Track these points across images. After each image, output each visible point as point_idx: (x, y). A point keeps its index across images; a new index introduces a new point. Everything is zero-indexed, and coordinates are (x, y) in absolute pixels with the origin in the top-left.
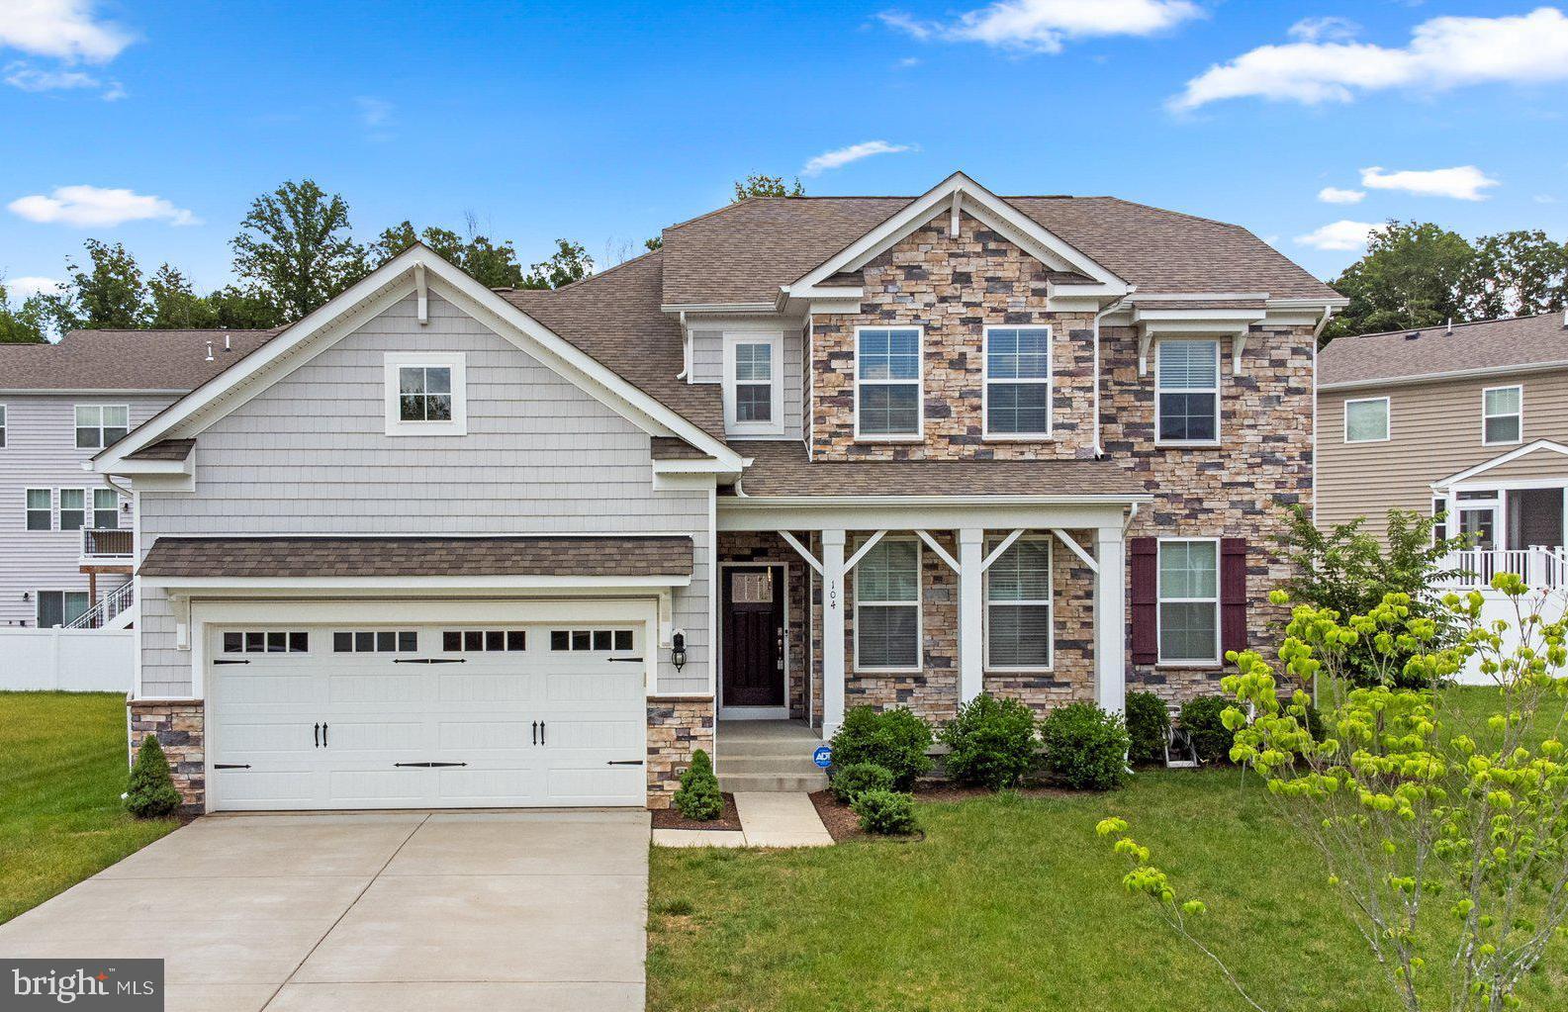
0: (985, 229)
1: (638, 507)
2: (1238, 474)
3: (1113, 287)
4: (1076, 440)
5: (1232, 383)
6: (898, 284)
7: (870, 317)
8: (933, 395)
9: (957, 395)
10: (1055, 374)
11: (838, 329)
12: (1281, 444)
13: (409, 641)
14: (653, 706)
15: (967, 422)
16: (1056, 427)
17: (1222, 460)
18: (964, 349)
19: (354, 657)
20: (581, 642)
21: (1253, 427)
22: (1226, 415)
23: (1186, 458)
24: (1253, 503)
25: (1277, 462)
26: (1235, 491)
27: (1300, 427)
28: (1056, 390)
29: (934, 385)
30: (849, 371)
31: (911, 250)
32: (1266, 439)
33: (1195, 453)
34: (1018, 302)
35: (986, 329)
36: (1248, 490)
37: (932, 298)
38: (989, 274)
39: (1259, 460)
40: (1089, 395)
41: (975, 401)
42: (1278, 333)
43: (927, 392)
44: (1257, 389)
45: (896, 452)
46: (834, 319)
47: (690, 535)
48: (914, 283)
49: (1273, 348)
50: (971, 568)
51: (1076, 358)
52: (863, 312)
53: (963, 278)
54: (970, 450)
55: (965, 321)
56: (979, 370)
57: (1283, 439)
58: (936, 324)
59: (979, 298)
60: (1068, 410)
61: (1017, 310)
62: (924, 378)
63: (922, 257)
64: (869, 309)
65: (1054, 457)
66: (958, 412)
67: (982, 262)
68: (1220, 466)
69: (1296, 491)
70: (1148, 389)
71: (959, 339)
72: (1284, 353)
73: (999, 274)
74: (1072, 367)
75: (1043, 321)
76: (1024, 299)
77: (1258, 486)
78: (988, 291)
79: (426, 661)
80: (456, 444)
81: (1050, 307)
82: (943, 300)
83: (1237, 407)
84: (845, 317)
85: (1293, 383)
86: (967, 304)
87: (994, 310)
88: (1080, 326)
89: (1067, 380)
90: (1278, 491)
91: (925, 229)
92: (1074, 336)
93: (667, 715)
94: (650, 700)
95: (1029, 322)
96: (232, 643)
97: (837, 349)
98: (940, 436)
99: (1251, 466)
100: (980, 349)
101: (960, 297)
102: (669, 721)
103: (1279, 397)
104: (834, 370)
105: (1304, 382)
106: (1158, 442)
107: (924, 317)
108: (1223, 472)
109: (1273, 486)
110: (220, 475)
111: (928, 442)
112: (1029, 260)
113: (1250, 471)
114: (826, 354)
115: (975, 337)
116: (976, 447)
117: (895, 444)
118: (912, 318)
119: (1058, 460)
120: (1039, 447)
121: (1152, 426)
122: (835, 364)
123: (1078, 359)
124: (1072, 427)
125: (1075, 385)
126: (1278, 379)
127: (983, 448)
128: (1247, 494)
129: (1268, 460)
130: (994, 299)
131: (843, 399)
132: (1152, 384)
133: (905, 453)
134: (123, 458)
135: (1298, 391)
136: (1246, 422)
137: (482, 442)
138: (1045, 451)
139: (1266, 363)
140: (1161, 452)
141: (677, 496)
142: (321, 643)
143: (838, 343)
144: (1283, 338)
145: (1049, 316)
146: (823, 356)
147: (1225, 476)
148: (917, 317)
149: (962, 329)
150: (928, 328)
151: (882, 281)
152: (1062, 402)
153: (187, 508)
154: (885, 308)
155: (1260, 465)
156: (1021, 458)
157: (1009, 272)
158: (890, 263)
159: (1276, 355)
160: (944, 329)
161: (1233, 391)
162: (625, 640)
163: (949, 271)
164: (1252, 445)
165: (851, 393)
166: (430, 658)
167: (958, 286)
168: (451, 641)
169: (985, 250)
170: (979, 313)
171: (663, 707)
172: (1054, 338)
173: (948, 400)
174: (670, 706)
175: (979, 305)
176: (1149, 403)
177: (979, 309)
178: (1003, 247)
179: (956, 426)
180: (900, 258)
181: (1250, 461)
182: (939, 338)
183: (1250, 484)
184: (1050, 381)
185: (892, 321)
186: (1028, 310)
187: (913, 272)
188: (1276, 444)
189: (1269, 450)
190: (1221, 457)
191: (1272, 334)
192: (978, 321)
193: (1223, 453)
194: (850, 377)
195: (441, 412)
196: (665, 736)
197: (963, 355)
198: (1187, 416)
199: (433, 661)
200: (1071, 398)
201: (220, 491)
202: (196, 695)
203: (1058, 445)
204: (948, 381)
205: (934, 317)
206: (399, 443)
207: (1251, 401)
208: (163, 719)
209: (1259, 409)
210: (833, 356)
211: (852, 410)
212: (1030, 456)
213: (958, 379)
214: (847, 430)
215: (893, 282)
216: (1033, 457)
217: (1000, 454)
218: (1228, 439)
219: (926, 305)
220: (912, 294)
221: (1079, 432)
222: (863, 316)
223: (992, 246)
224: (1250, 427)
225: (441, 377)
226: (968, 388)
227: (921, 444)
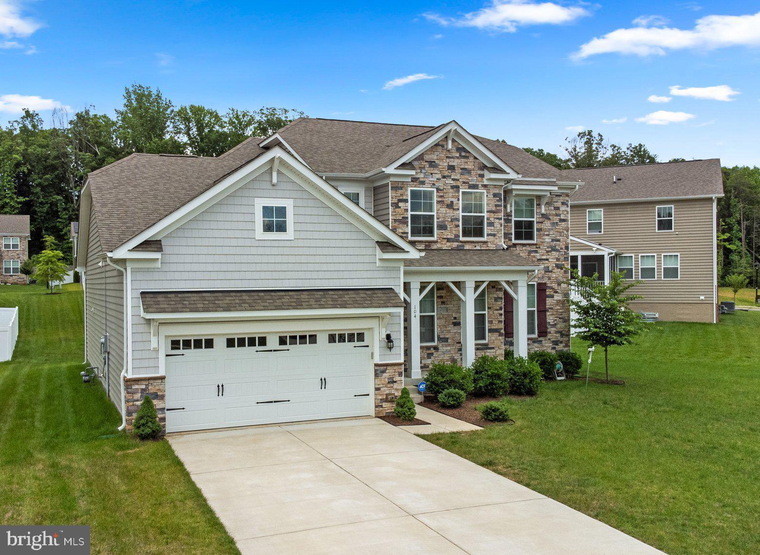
0: (460, 146)
1: (369, 274)
2: (543, 255)
3: (512, 175)
4: (496, 241)
5: (540, 216)
6: (426, 169)
7: (415, 184)
8: (440, 219)
9: (450, 220)
10: (487, 212)
11: (401, 188)
12: (558, 243)
13: (263, 341)
14: (377, 368)
15: (454, 232)
16: (488, 235)
17: (537, 249)
18: (453, 200)
19: (236, 350)
20: (342, 339)
21: (548, 235)
22: (539, 230)
23: (524, 248)
24: (548, 267)
25: (557, 250)
26: (542, 263)
27: (565, 236)
28: (488, 219)
29: (441, 215)
30: (406, 208)
31: (431, 154)
32: (553, 240)
33: (527, 246)
34: (473, 180)
35: (461, 191)
36: (546, 262)
37: (439, 176)
38: (462, 167)
39: (550, 249)
40: (500, 221)
41: (457, 223)
42: (557, 196)
43: (438, 218)
44: (549, 219)
45: (426, 245)
46: (400, 183)
47: (393, 287)
48: (432, 169)
49: (555, 202)
50: (469, 298)
51: (496, 205)
52: (412, 181)
53: (452, 168)
54: (455, 245)
55: (453, 187)
56: (458, 209)
57: (559, 241)
58: (442, 188)
59: (458, 177)
60: (493, 228)
61: (473, 183)
62: (437, 212)
63: (435, 157)
64: (414, 180)
65: (488, 248)
66: (451, 228)
67: (459, 161)
68: (536, 252)
69: (563, 263)
70: (510, 218)
71: (451, 195)
72: (559, 204)
73: (466, 167)
74: (494, 209)
75: (483, 188)
76: (475, 178)
77: (550, 260)
78: (462, 174)
79: (271, 351)
80: (288, 244)
81: (486, 183)
82: (444, 177)
83: (542, 227)
84: (404, 183)
85: (562, 217)
86: (454, 180)
87: (464, 183)
88: (497, 191)
89: (492, 215)
90: (557, 262)
91: (437, 145)
92: (495, 195)
93: (384, 372)
94: (376, 365)
95: (477, 189)
96: (175, 344)
97: (401, 198)
98: (445, 239)
99: (547, 252)
100: (459, 200)
101: (451, 176)
102: (384, 375)
103: (557, 223)
104: (400, 207)
105: (566, 216)
106: (514, 241)
107: (437, 184)
108: (537, 254)
109: (555, 260)
110: (174, 259)
111: (439, 241)
112: (478, 161)
113: (547, 254)
114: (396, 200)
115: (457, 194)
116: (458, 243)
117: (426, 242)
118: (431, 185)
119: (489, 250)
120: (482, 244)
121: (511, 234)
122: (400, 204)
123: (496, 206)
124: (494, 235)
125: (495, 217)
126: (557, 215)
127: (460, 244)
128: (546, 264)
129: (554, 249)
130: (463, 178)
131: (404, 221)
132: (511, 216)
133: (429, 246)
134: (129, 250)
135: (564, 220)
136: (545, 233)
137: (300, 243)
138: (484, 246)
139: (553, 208)
140: (515, 245)
141: (386, 269)
142: (220, 344)
143: (402, 195)
144: (558, 198)
145: (485, 186)
146: (395, 201)
147: (538, 256)
148: (434, 184)
149: (452, 190)
150: (438, 190)
151: (420, 167)
152: (491, 224)
153: (156, 276)
154: (421, 180)
155: (550, 251)
156: (475, 248)
157: (470, 166)
158: (423, 159)
159: (556, 205)
160: (445, 190)
161: (541, 220)
162: (361, 337)
163: (446, 164)
164: (548, 243)
165: (407, 218)
166: (273, 349)
167: (450, 171)
168: (282, 341)
169: (460, 155)
170: (459, 184)
171: (382, 368)
172: (487, 196)
173: (446, 222)
174: (385, 368)
175: (458, 180)
176: (510, 224)
177: (458, 182)
178: (468, 155)
179: (450, 234)
180: (427, 157)
181: (547, 250)
182: (442, 194)
183: (547, 260)
184: (485, 215)
185: (424, 186)
186: (477, 183)
187: (432, 164)
188: (557, 243)
189: (554, 245)
190: (537, 248)
191: (555, 196)
192: (457, 187)
193: (537, 246)
194: (406, 210)
195: (282, 228)
196: (383, 382)
197: (452, 202)
198: (523, 230)
199: (274, 351)
200: (493, 223)
201: (173, 267)
202: (161, 373)
203: (489, 243)
204: (446, 213)
205: (440, 184)
206: (262, 243)
207: (547, 225)
208: (144, 387)
209: (550, 227)
210: (400, 201)
211: (408, 226)
212: (478, 248)
213: (450, 213)
214: (406, 235)
215: (424, 168)
216: (479, 248)
217: (467, 247)
218: (540, 240)
219: (437, 179)
220: (432, 174)
221: (497, 237)
222: (412, 183)
223: (463, 154)
224: (547, 235)
225: (282, 211)
226: (455, 217)
227: (436, 242)
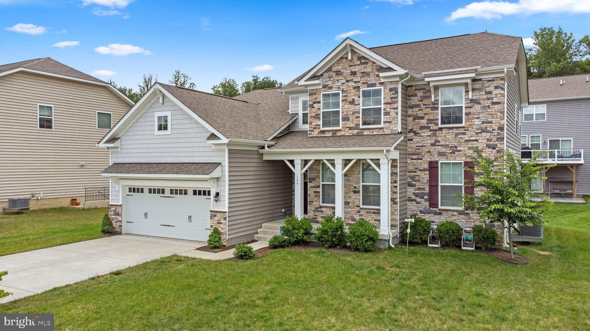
0: (361, 56)
1: (209, 154)
2: (471, 137)
3: (401, 71)
4: (391, 127)
5: (469, 102)
6: (334, 77)
7: (325, 89)
8: (344, 113)
9: (352, 113)
10: (384, 104)
11: (315, 94)
12: (490, 124)
13: (163, 191)
14: (212, 213)
15: (355, 122)
16: (384, 122)
17: (465, 132)
18: (354, 97)
19: (153, 195)
20: (200, 193)
21: (478, 118)
22: (467, 114)
23: (450, 131)
24: (478, 147)
25: (488, 132)
26: (470, 143)
27: (498, 117)
28: (384, 109)
29: (344, 110)
30: (319, 107)
31: (337, 66)
32: (483, 123)
33: (454, 129)
34: (372, 79)
35: (361, 90)
36: (476, 142)
37: (344, 81)
38: (362, 71)
39: (480, 131)
40: (396, 110)
41: (357, 115)
42: (489, 81)
43: (342, 113)
44: (480, 103)
45: (333, 133)
46: (315, 91)
47: (221, 162)
48: (338, 77)
49: (486, 87)
50: (339, 172)
51: (391, 98)
52: (323, 88)
53: (354, 73)
54: (355, 132)
55: (354, 88)
56: (359, 104)
57: (491, 122)
58: (345, 90)
59: (359, 79)
60: (389, 116)
61: (371, 82)
62: (342, 108)
63: (341, 68)
64: (325, 86)
65: (384, 133)
66: (352, 119)
67: (360, 67)
68: (464, 134)
69: (496, 143)
70: (436, 106)
71: (352, 94)
72: (492, 88)
73: (365, 71)
74: (390, 101)
75: (380, 85)
76: (374, 78)
77: (480, 141)
78: (362, 77)
79: (166, 197)
80: (169, 137)
81: (382, 80)
82: (347, 81)
83: (471, 111)
84: (318, 90)
85: (495, 100)
86: (355, 82)
87: (364, 83)
88: (393, 86)
89: (388, 106)
90: (488, 143)
91: (341, 58)
92: (391, 90)
93: (215, 216)
94: (211, 211)
95: (375, 86)
96: (130, 190)
97: (315, 100)
98: (347, 127)
99: (477, 133)
100: (359, 97)
101: (353, 80)
102: (215, 218)
103: (489, 106)
104: (314, 107)
105: (500, 99)
106: (440, 126)
107: (341, 88)
108: (465, 136)
109: (486, 141)
110: (125, 147)
111: (343, 129)
112: (375, 65)
113: (477, 135)
114: (312, 102)
115: (358, 93)
116: (358, 131)
117: (332, 131)
118: (337, 88)
119: (385, 134)
120: (378, 130)
121: (438, 120)
122: (315, 105)
123: (392, 98)
124: (390, 122)
125: (391, 107)
126: (488, 99)
127: (360, 131)
128: (475, 144)
129: (484, 131)
130: (363, 80)
131: (317, 117)
132: (437, 104)
133: (335, 133)
134: (104, 143)
135: (497, 103)
136: (475, 117)
137: (174, 136)
138: (380, 131)
139: (484, 93)
140: (441, 129)
141: (218, 150)
142: (146, 191)
143: (316, 98)
144: (491, 83)
145: (382, 84)
146: (311, 103)
147: (466, 137)
148: (339, 88)
149: (353, 91)
150: (343, 91)
151: (329, 77)
152: (387, 113)
153: (119, 155)
154: (330, 86)
155: (481, 133)
156: (372, 134)
157: (368, 69)
158: (331, 70)
159: (488, 89)
160: (348, 91)
161: (470, 105)
162: (209, 193)
163: (349, 71)
164: (477, 125)
165: (319, 114)
166: (167, 196)
167: (352, 76)
168: (172, 192)
169: (361, 63)
170: (359, 84)
171: (214, 213)
172: (384, 91)
173: (349, 115)
174: (216, 213)
175: (359, 82)
176: (436, 111)
177: (359, 83)
178: (367, 61)
179: (351, 124)
180: (334, 69)
181: (477, 131)
182: (346, 94)
183: (477, 140)
184: (382, 106)
185: (332, 90)
186: (375, 82)
187: (338, 73)
188: (488, 124)
189: (484, 127)
190: (465, 130)
191: (487, 81)
192: (358, 88)
193: (466, 129)
194: (319, 109)
195: (166, 128)
196: (214, 222)
197: (353, 99)
198: (452, 115)
199: (168, 197)
200: (389, 112)
201: (125, 151)
202: (120, 204)
203: (385, 129)
204: (349, 108)
205: (344, 87)
206: (158, 137)
207: (477, 108)
208: (114, 209)
209: (480, 111)
210: (314, 103)
211: (320, 120)
212: (375, 133)
213: (352, 108)
214: (318, 127)
215: (332, 77)
216: (376, 133)
217: (366, 133)
218: (468, 123)
219: (342, 84)
220: (338, 80)
221: (392, 124)
222: (323, 89)
223: (363, 61)
224: (476, 118)
225: (165, 119)
226: (355, 111)
227: (340, 130)
